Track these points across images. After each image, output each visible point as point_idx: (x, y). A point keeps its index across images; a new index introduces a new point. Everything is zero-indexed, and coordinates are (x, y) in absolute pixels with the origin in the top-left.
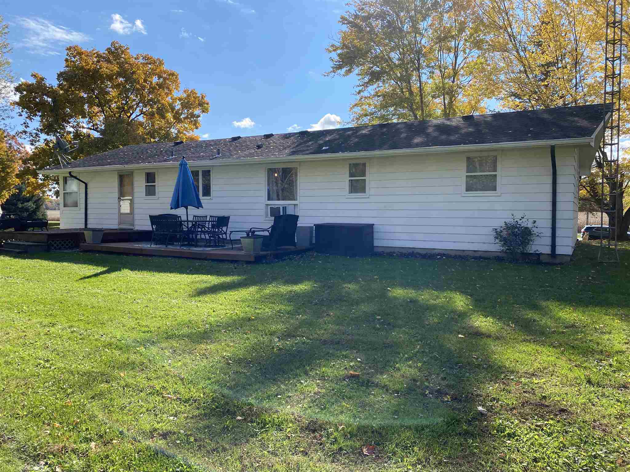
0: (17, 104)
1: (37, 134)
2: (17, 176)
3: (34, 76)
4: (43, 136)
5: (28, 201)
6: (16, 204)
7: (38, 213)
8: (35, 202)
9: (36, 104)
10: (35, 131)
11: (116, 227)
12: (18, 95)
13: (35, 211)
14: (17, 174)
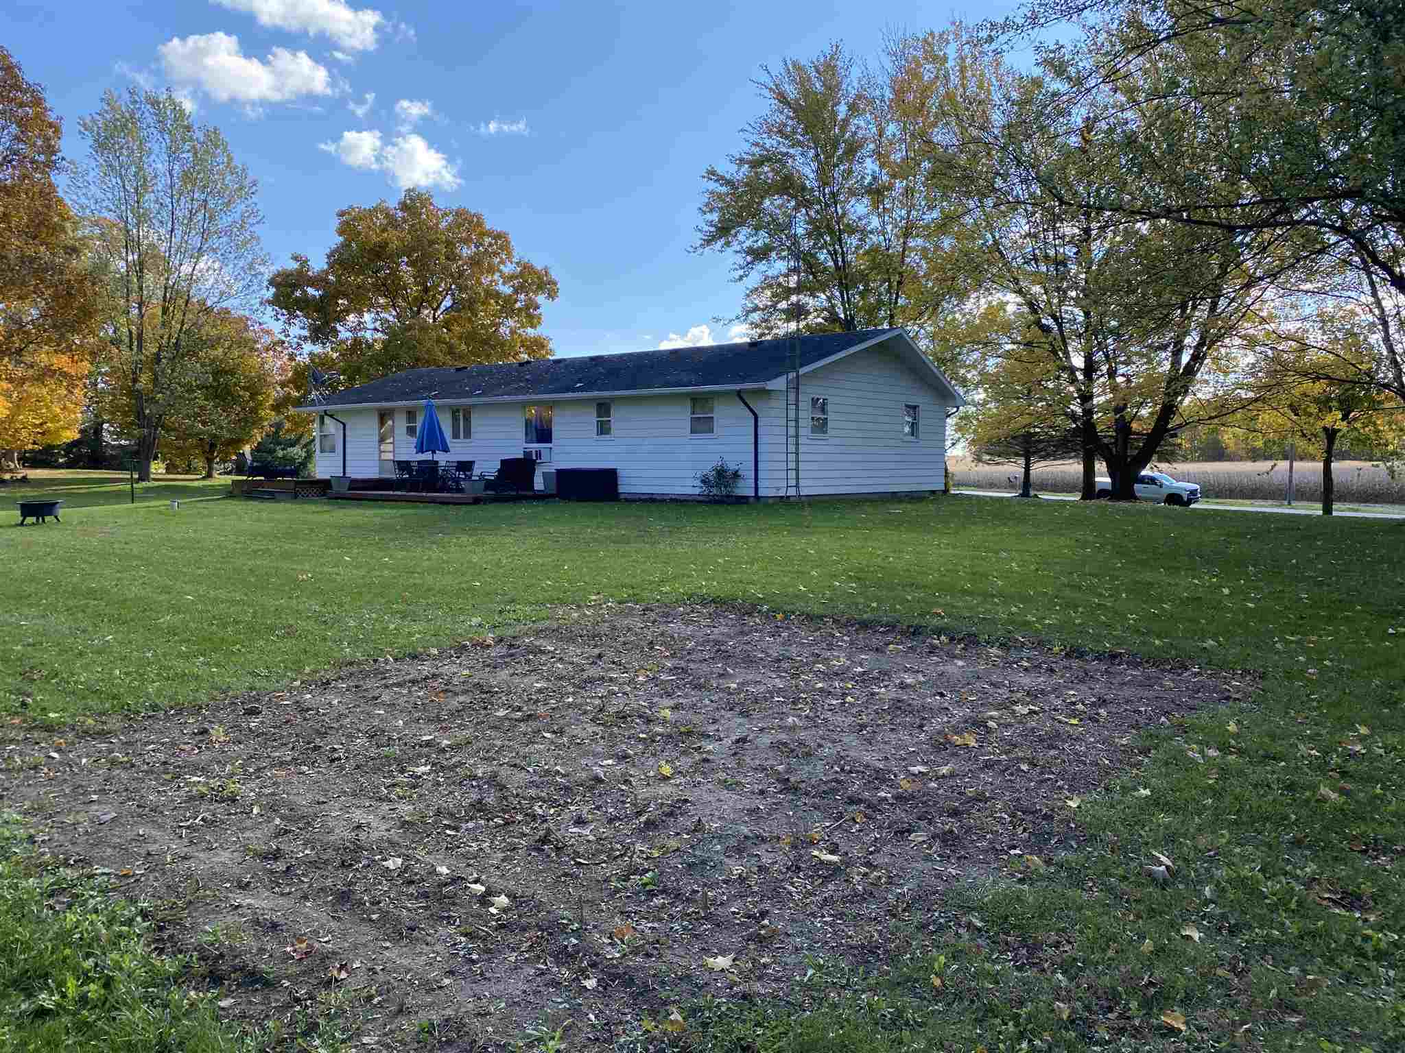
0: (269, 302)
1: (299, 344)
2: (274, 408)
3: (296, 258)
4: (308, 347)
5: (293, 445)
6: (275, 451)
7: (310, 466)
8: (305, 446)
9: (297, 300)
10: (295, 340)
11: (376, 476)
12: (273, 290)
13: (304, 464)
14: (272, 405)
